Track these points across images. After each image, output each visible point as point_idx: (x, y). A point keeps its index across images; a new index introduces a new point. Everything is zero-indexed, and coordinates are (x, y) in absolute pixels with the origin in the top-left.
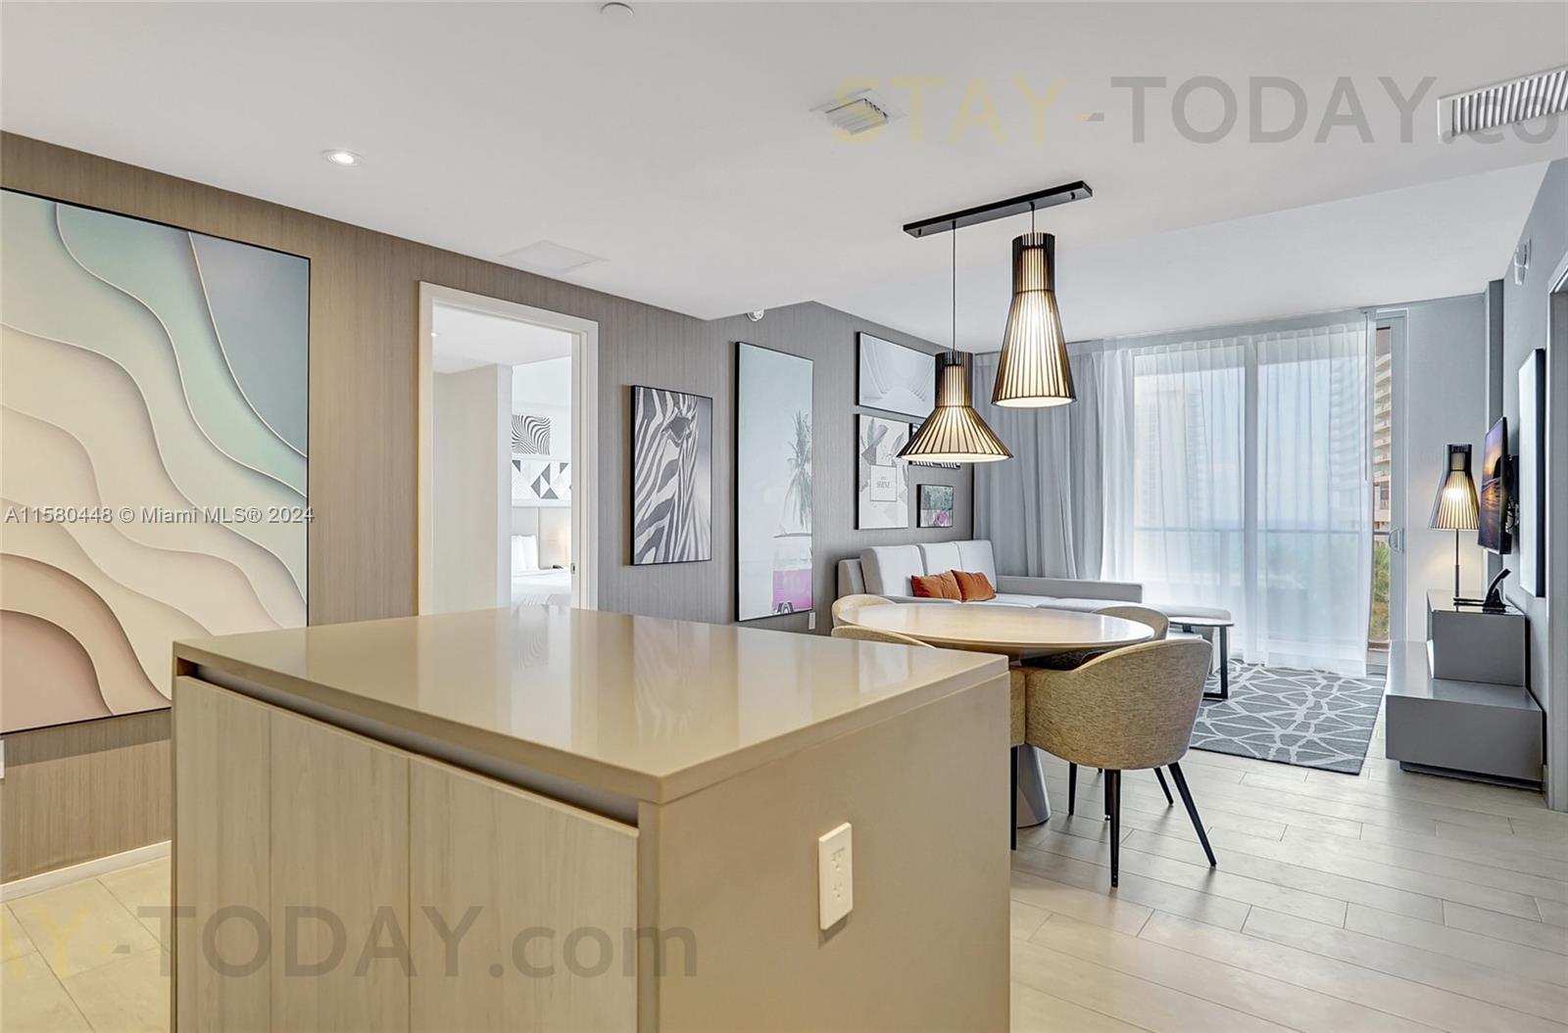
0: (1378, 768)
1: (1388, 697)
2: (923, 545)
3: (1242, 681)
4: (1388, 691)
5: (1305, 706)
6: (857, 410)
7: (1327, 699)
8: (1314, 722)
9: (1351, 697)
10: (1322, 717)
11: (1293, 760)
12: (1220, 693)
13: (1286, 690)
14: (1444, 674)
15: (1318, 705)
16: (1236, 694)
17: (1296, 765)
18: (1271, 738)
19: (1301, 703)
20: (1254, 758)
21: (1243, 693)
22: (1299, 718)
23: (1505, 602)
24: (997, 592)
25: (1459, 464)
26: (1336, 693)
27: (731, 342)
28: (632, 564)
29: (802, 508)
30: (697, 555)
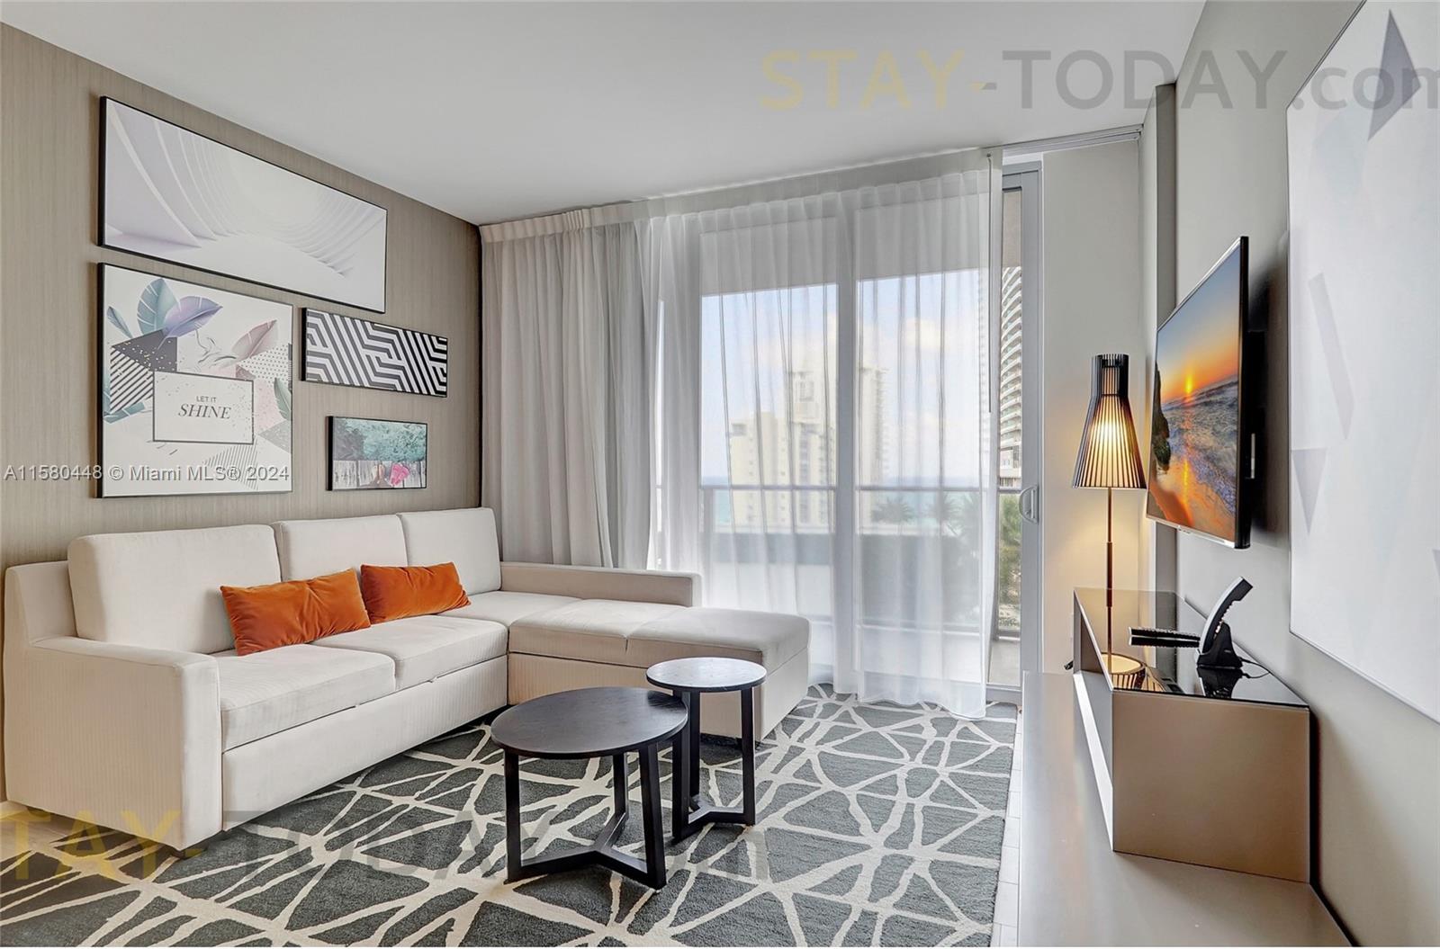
6: (98, 255)
12: (741, 811)
23: (1239, 652)
24: (499, 590)
25: (1111, 385)
26: (943, 772)
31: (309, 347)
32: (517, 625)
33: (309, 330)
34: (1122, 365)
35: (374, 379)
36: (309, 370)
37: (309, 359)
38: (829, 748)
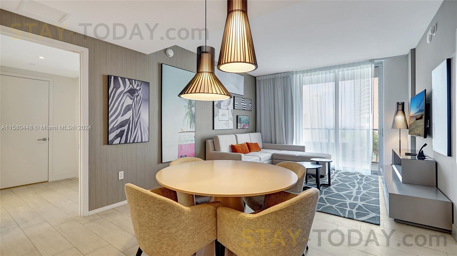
1: (388, 193)
5: (355, 189)
7: (362, 185)
8: (359, 196)
9: (369, 184)
10: (362, 194)
11: (355, 217)
12: (328, 183)
13: (349, 182)
17: (356, 220)
18: (346, 205)
19: (354, 187)
20: (341, 216)
21: (335, 183)
22: (354, 194)
24: (262, 148)
25: (400, 108)
26: (364, 182)
27: (159, 64)
28: (108, 144)
29: (191, 123)
30: (145, 140)
31: (235, 103)
32: (273, 154)
33: (235, 100)
34: (403, 104)
35: (243, 108)
36: (235, 107)
37: (235, 105)
38: (339, 178)
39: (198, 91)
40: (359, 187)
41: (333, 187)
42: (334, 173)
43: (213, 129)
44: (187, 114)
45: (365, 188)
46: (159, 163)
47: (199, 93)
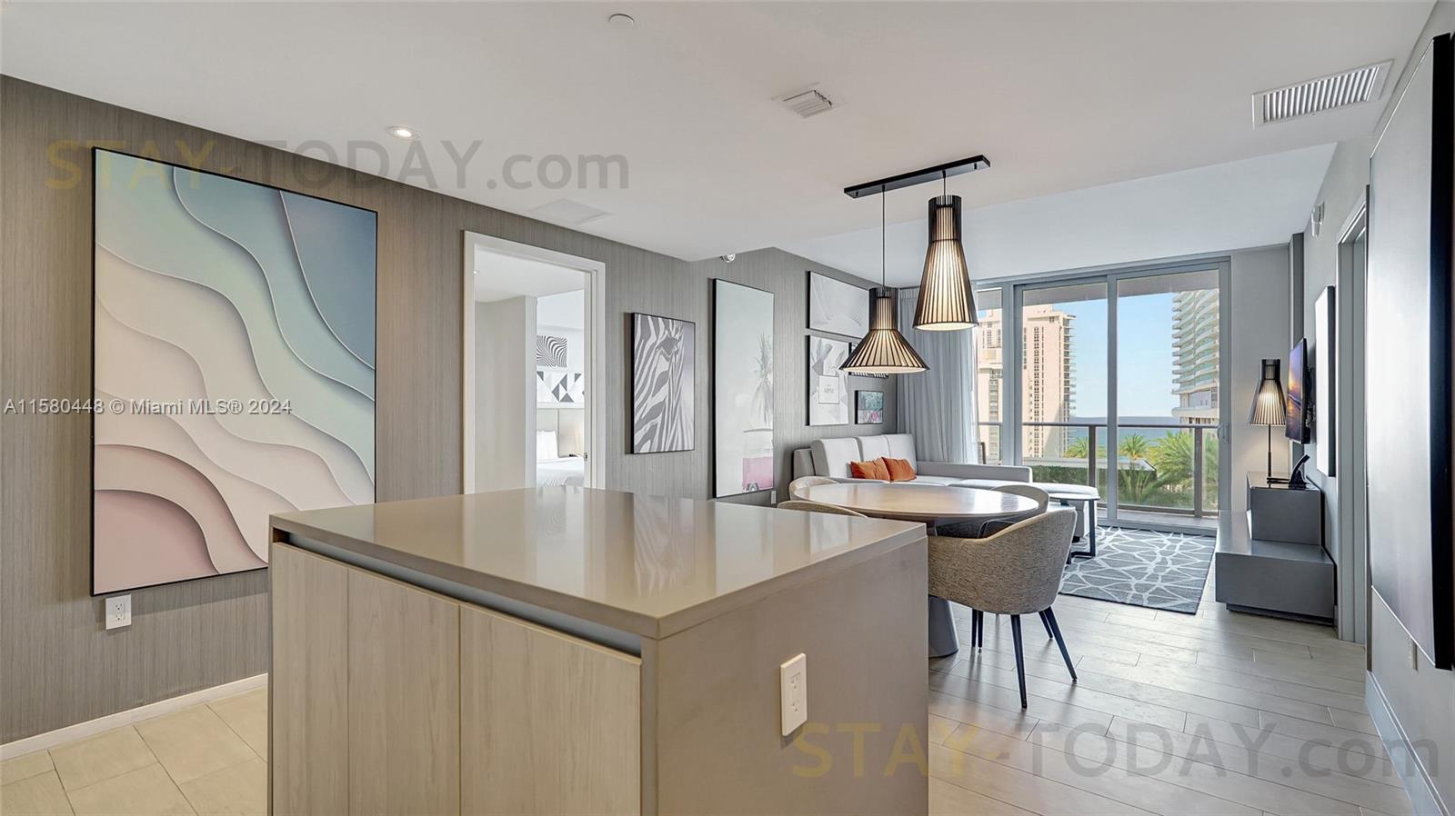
0: (1209, 609)
1: (1217, 554)
2: (861, 438)
3: (1106, 543)
4: (1217, 550)
5: (1153, 563)
6: (807, 332)
7: (1171, 556)
8: (1161, 574)
9: (1191, 555)
10: (1168, 570)
11: (1145, 604)
12: (1089, 552)
13: (1140, 550)
14: (1259, 536)
15: (1164, 561)
16: (1102, 553)
17: (1148, 607)
18: (1128, 587)
19: (1151, 559)
20: (1116, 602)
21: (1107, 552)
22: (1150, 571)
23: (1306, 480)
24: (919, 474)
25: (1270, 374)
26: (1177, 551)
27: (709, 279)
28: (632, 452)
29: (766, 408)
30: (683, 446)
34: (1277, 364)
38: (1116, 543)
39: (870, 363)
40: (1163, 559)
41: (1102, 559)
42: (1103, 534)
43: (808, 424)
44: (758, 389)
45: (1175, 562)
46: (709, 498)
47: (873, 365)
